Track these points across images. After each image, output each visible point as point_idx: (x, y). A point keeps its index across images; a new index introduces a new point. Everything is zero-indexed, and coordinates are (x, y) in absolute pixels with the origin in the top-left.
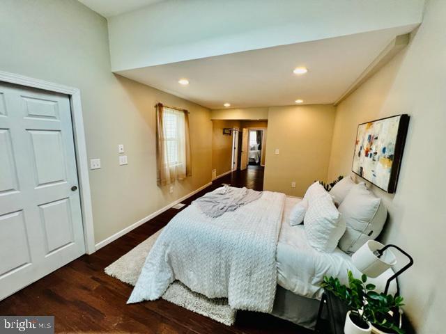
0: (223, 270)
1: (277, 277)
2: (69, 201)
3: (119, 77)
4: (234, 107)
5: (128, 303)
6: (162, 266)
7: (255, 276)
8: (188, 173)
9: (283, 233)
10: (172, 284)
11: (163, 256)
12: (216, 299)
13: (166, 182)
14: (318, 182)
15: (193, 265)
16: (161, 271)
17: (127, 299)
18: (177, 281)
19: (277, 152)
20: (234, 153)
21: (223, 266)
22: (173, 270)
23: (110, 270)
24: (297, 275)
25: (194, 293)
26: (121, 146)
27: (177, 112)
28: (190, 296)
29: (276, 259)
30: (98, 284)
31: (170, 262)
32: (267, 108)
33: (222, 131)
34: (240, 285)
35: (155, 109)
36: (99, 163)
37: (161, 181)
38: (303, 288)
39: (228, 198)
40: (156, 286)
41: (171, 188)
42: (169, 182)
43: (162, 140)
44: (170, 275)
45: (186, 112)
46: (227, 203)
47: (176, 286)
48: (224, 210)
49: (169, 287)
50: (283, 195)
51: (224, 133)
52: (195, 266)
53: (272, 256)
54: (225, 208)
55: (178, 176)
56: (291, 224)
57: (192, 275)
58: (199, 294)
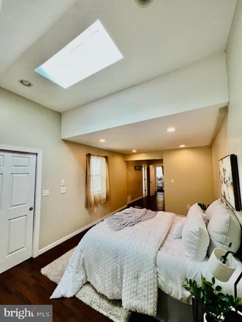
0: (119, 273)
1: (158, 281)
2: (27, 217)
3: (66, 141)
4: (139, 152)
5: (51, 298)
6: (78, 268)
7: (141, 279)
8: (108, 198)
9: (167, 244)
10: (84, 285)
11: (79, 260)
12: (115, 300)
13: (91, 205)
14: (197, 204)
15: (98, 269)
16: (77, 273)
17: (51, 295)
18: (88, 283)
19: (173, 181)
20: (145, 183)
21: (119, 269)
22: (85, 272)
23: (44, 271)
24: (172, 280)
25: (99, 294)
26: (63, 181)
27: (100, 158)
28: (96, 297)
29: (156, 265)
30: (34, 281)
31: (83, 265)
32: (162, 151)
33: (134, 168)
34: (130, 287)
35: (86, 157)
36: (48, 192)
37: (88, 205)
38: (178, 292)
39: (131, 217)
40: (72, 286)
41: (95, 209)
42: (93, 205)
43: (90, 176)
44: (83, 277)
45: (106, 157)
46: (128, 220)
47: (87, 288)
48: (125, 225)
49: (82, 287)
50: (173, 214)
51: (135, 169)
52: (100, 269)
53: (152, 261)
54: (126, 224)
55: (100, 200)
56: (175, 237)
57: (98, 277)
58: (103, 295)
